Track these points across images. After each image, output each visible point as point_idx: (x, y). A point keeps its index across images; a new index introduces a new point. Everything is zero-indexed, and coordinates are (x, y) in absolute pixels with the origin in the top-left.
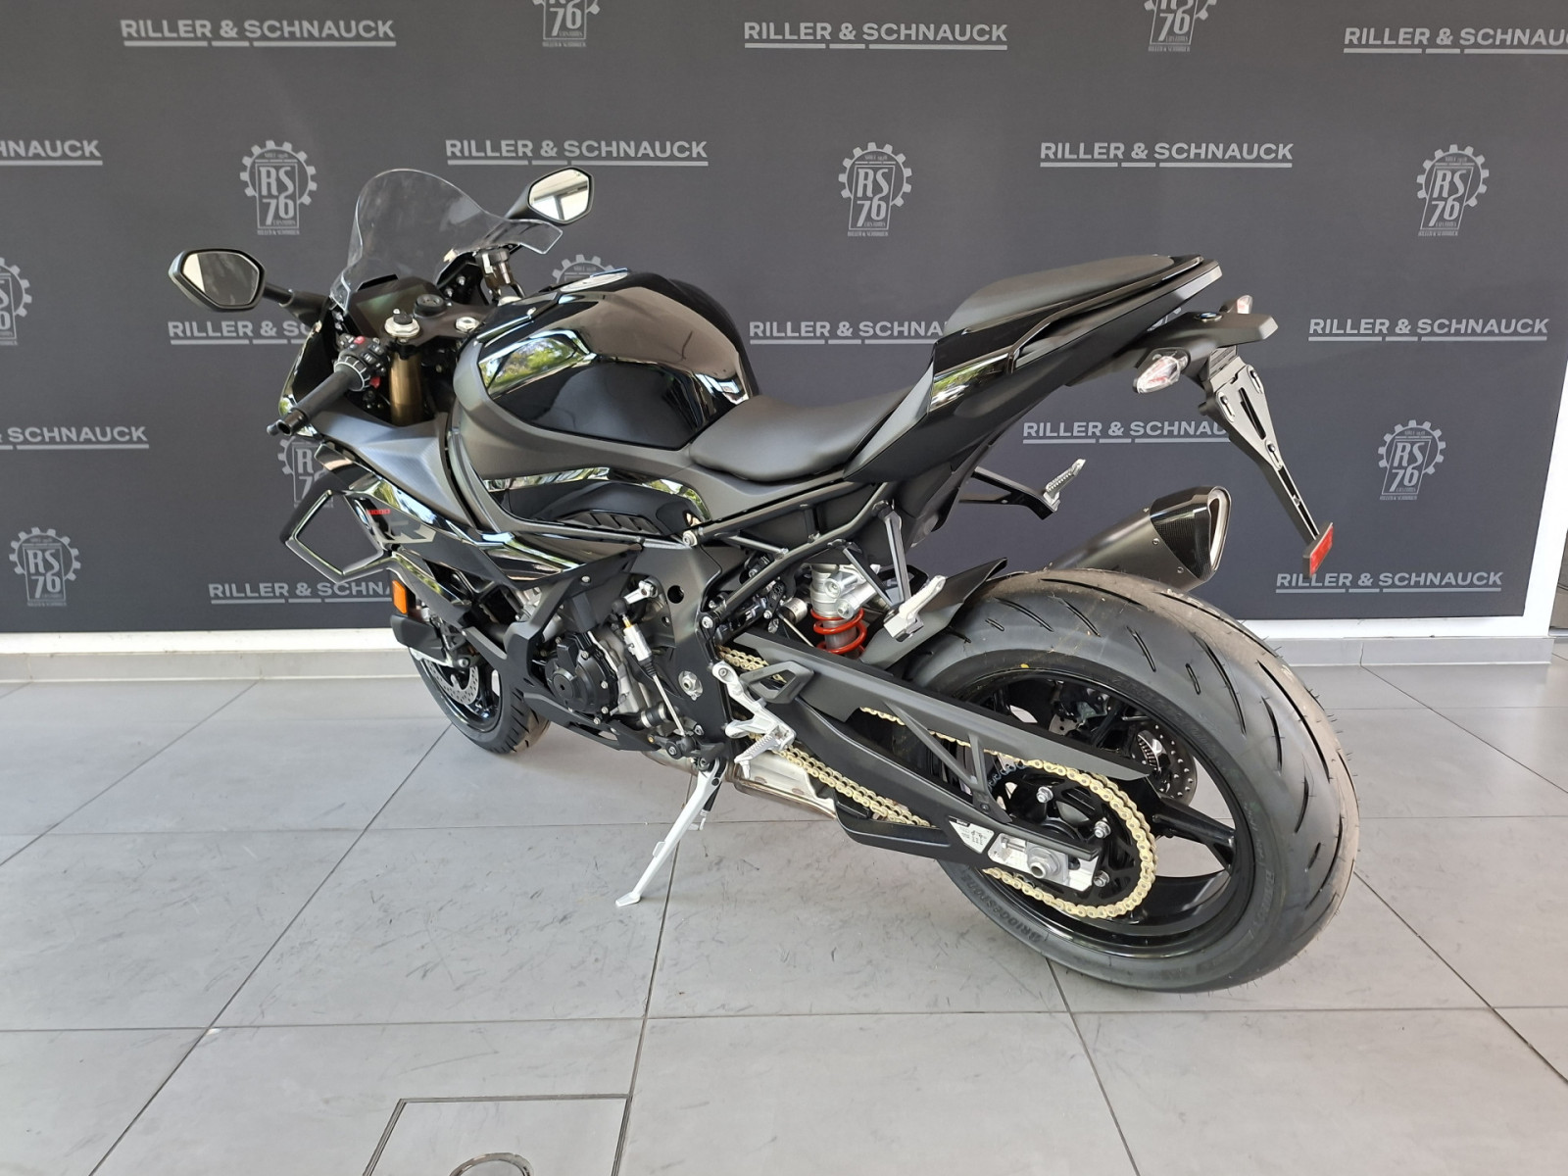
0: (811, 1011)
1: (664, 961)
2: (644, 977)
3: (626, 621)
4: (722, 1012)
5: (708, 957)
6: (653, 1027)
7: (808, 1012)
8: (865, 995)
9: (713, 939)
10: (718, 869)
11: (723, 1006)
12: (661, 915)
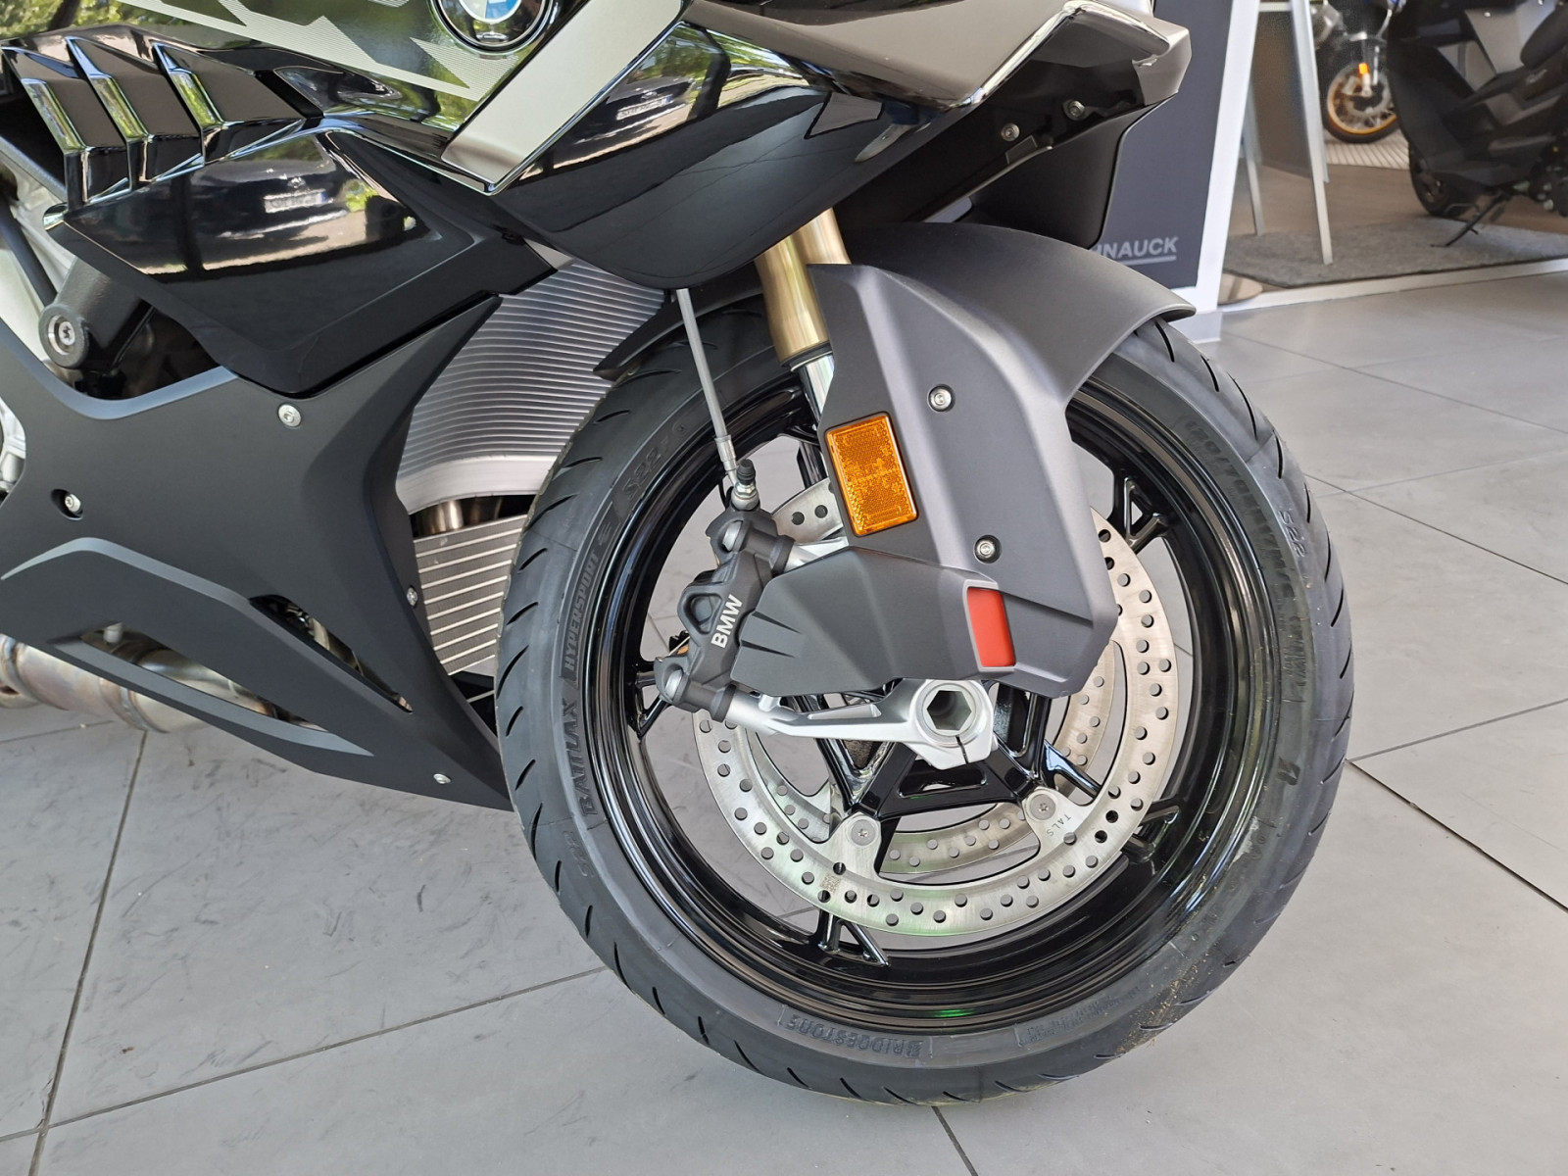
0: (383, 1025)
1: (95, 987)
2: (50, 1033)
4: (210, 1071)
5: (184, 959)
6: (59, 1145)
7: (378, 1029)
8: (482, 965)
9: (197, 920)
10: (212, 784)
11: (211, 1057)
12: (97, 894)
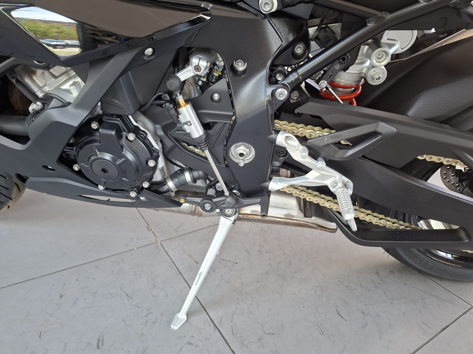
3: (181, 99)
